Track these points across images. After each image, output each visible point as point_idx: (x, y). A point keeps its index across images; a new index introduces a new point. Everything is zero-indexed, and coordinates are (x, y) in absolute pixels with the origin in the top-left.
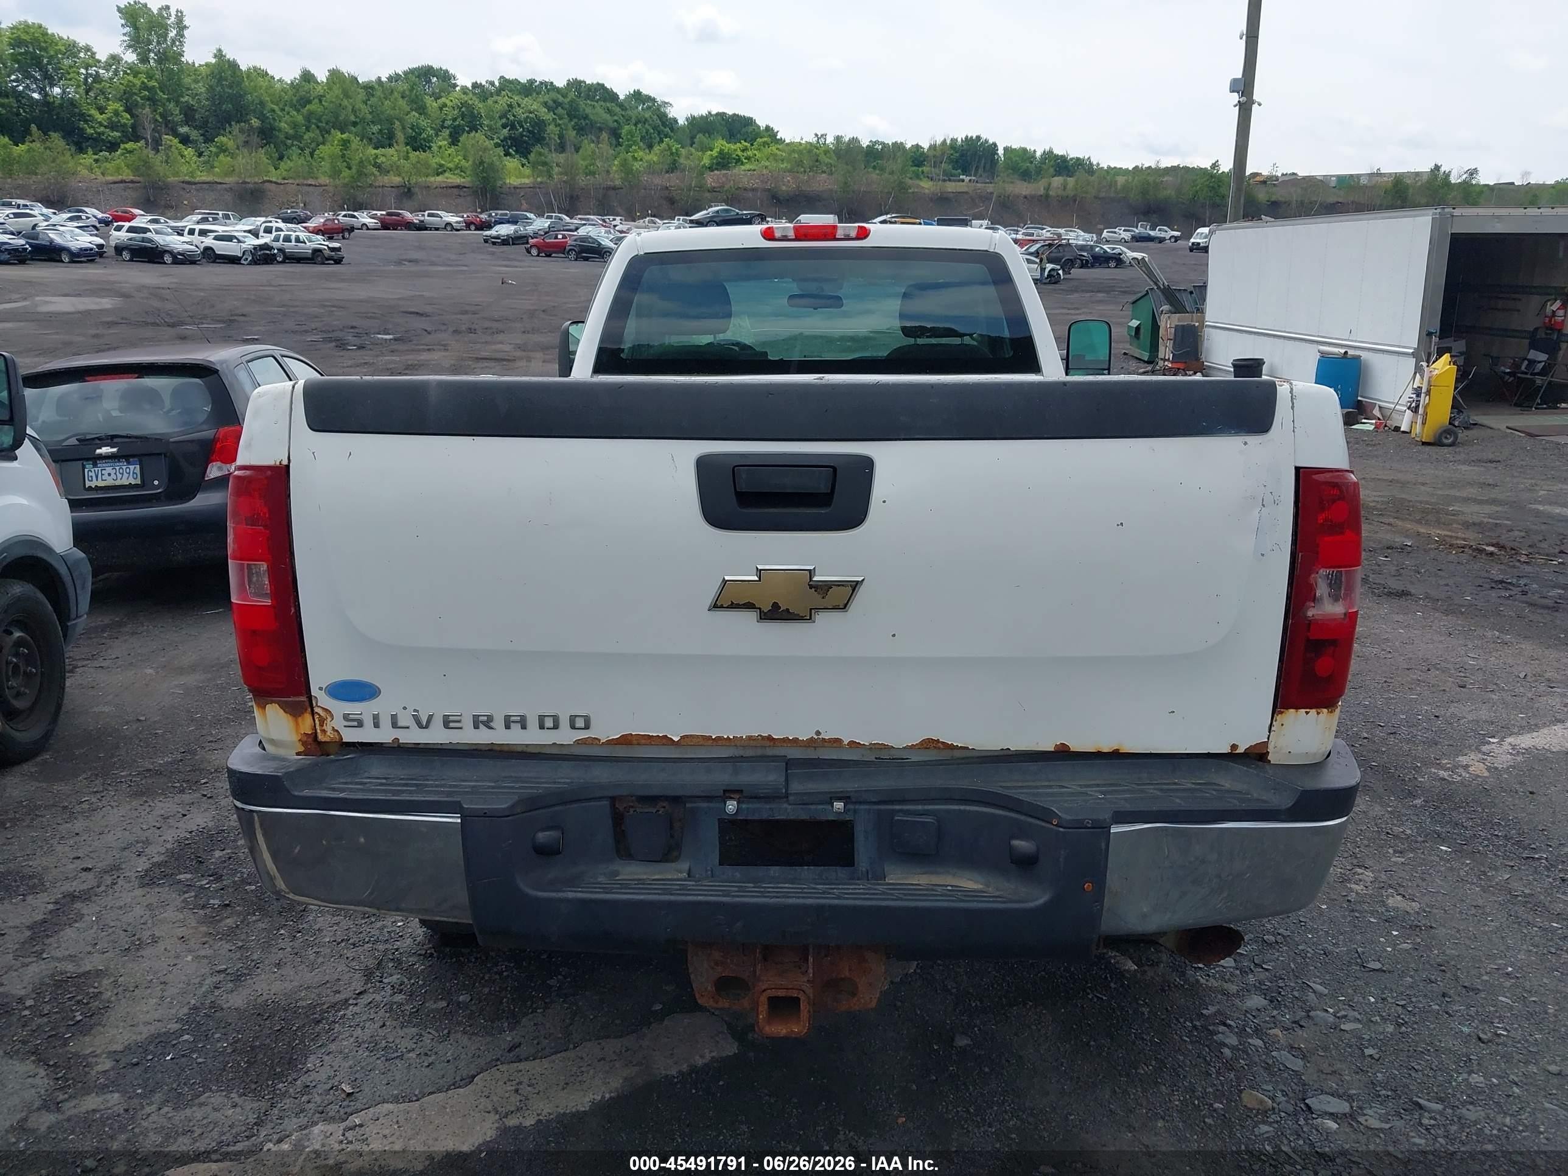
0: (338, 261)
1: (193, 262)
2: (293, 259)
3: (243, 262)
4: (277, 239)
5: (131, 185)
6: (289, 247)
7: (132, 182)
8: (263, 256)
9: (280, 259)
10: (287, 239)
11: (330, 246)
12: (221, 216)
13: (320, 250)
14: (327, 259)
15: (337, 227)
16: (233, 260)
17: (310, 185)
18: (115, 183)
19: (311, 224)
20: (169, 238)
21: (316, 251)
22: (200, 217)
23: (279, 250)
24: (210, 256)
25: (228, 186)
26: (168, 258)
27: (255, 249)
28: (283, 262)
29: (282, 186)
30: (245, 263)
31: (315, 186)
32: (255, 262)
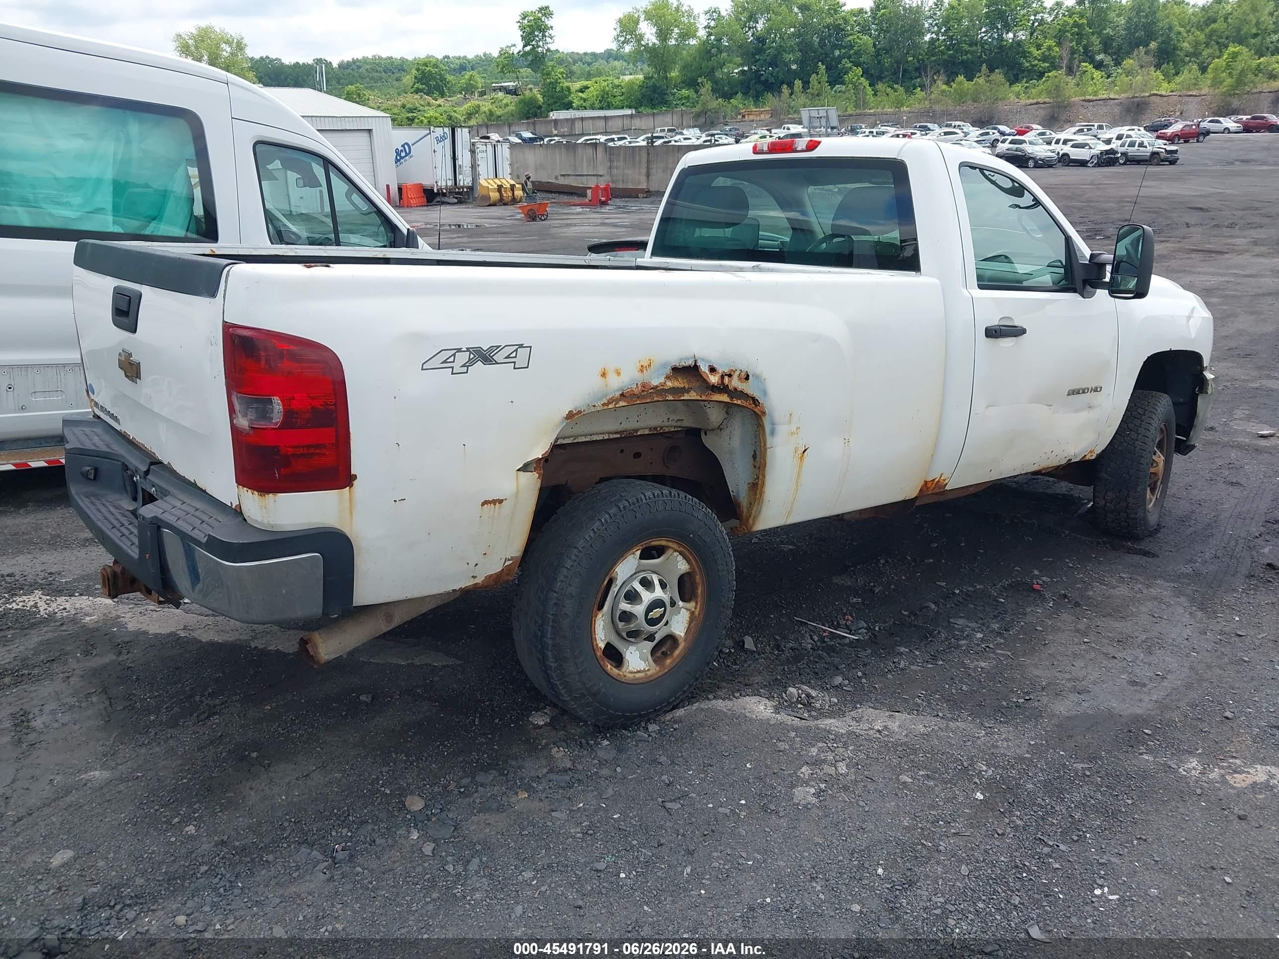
0: (1173, 162)
1: (1051, 166)
2: (1134, 161)
3: (1089, 165)
4: (1122, 145)
5: (1042, 106)
6: (1133, 151)
7: (1044, 103)
8: (1108, 159)
9: (1121, 161)
10: (1132, 144)
11: (1168, 149)
12: (1096, 127)
13: (1157, 153)
14: (1162, 161)
15: (1194, 131)
16: (1082, 163)
17: (1191, 96)
18: (1031, 105)
19: (1169, 131)
20: (1036, 148)
21: (1154, 154)
22: (1078, 128)
23: (1123, 154)
24: (1065, 160)
25: (1120, 101)
26: (1031, 163)
27: (1101, 153)
28: (1124, 164)
29: (1165, 99)
30: (1091, 165)
31: (1196, 96)
32: (1098, 165)
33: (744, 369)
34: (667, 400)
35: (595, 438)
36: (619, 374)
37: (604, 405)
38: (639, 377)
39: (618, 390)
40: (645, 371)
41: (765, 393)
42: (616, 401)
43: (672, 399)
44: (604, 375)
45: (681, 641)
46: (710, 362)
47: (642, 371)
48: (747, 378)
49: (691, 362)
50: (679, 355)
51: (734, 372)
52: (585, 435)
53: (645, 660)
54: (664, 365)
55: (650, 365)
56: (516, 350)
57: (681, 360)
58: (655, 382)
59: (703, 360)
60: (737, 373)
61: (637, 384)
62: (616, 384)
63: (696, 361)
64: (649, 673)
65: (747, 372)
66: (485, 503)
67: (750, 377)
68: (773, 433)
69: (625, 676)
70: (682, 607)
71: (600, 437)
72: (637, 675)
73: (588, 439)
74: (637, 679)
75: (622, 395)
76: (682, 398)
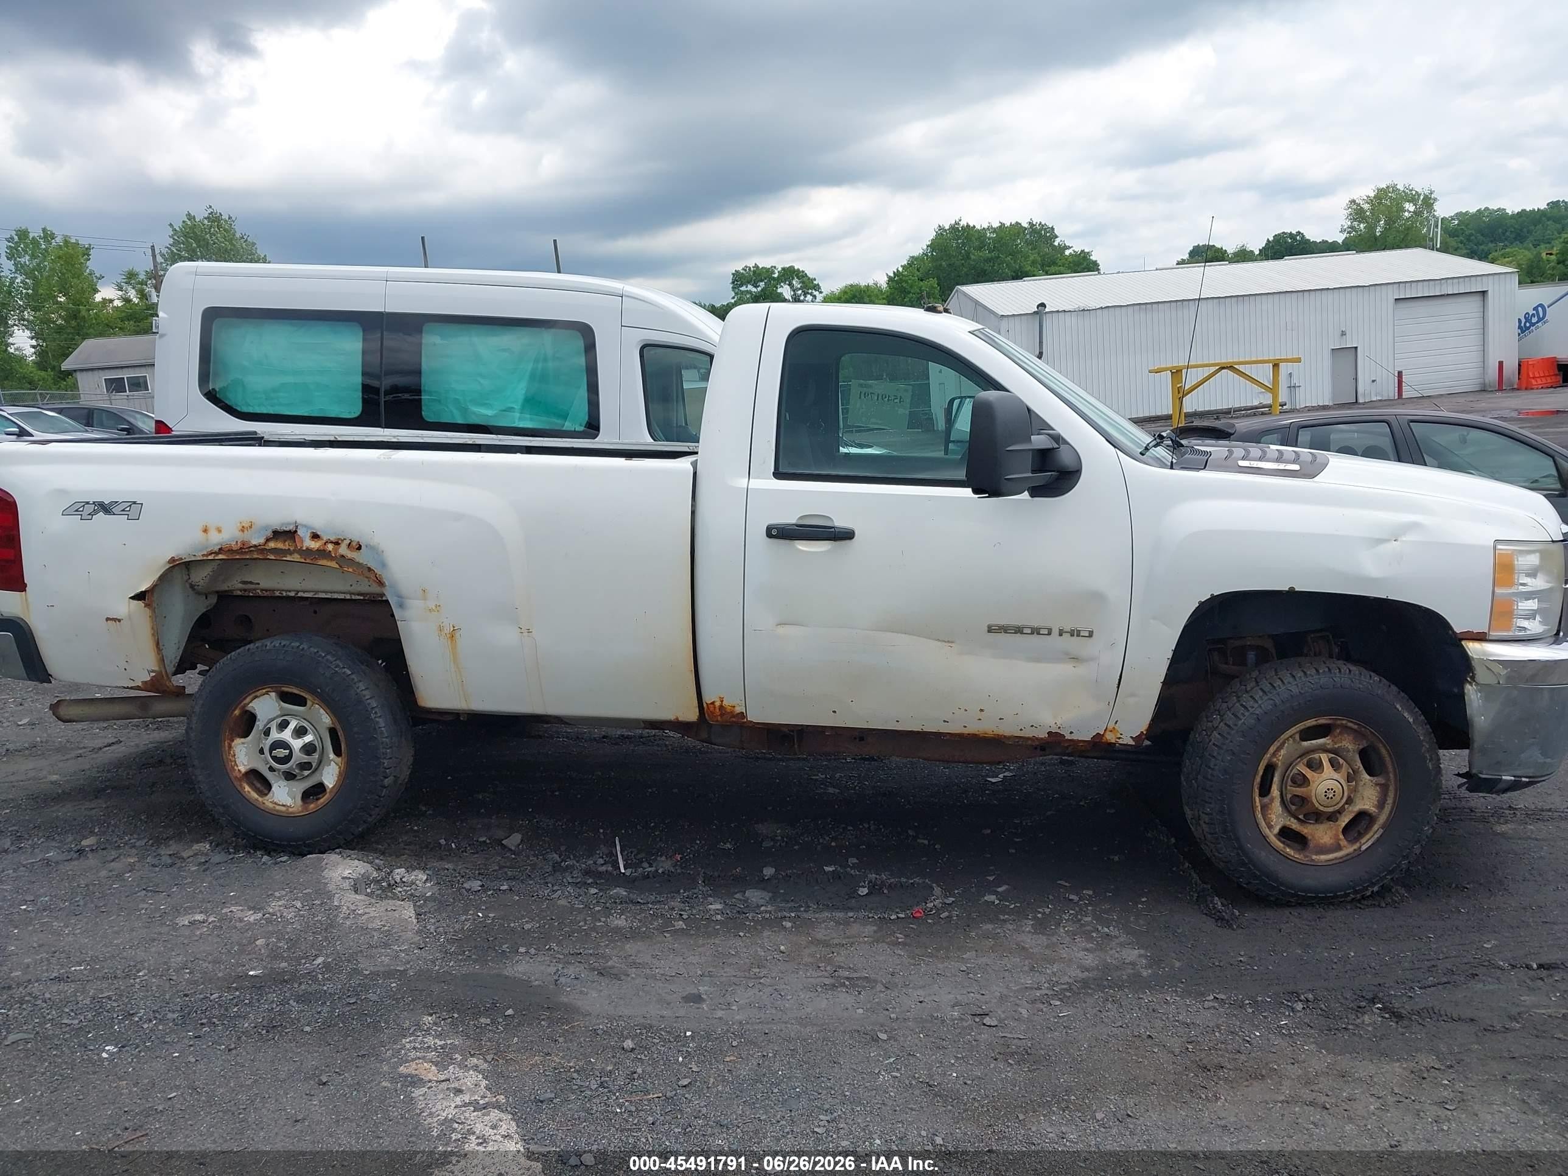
33: (356, 538)
34: (269, 559)
35: (336, 596)
36: (220, 531)
37: (203, 555)
38: (240, 537)
39: (217, 545)
40: (246, 531)
41: (384, 565)
42: (216, 553)
43: (273, 558)
44: (205, 531)
45: (328, 791)
46: (314, 529)
47: (243, 531)
48: (359, 548)
49: (291, 528)
50: (279, 519)
51: (342, 541)
52: (326, 592)
53: (294, 798)
54: (266, 528)
55: (251, 527)
56: (130, 506)
57: (283, 524)
58: (254, 542)
59: (305, 526)
60: (347, 542)
61: (237, 542)
62: (216, 539)
63: (297, 527)
64: (290, 810)
65: (358, 542)
66: (108, 619)
67: (363, 547)
68: (401, 606)
69: (264, 803)
70: (332, 760)
71: (342, 596)
72: (278, 808)
73: (329, 596)
74: (278, 811)
75: (220, 549)
76: (285, 559)
